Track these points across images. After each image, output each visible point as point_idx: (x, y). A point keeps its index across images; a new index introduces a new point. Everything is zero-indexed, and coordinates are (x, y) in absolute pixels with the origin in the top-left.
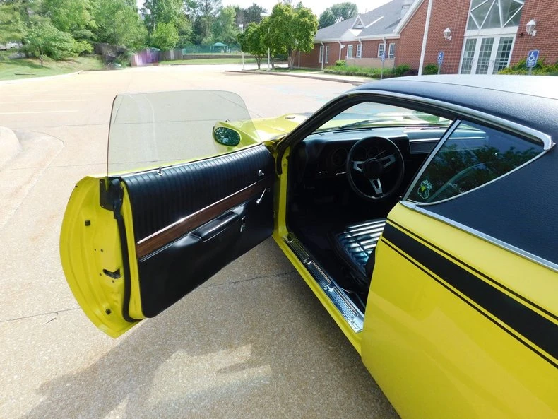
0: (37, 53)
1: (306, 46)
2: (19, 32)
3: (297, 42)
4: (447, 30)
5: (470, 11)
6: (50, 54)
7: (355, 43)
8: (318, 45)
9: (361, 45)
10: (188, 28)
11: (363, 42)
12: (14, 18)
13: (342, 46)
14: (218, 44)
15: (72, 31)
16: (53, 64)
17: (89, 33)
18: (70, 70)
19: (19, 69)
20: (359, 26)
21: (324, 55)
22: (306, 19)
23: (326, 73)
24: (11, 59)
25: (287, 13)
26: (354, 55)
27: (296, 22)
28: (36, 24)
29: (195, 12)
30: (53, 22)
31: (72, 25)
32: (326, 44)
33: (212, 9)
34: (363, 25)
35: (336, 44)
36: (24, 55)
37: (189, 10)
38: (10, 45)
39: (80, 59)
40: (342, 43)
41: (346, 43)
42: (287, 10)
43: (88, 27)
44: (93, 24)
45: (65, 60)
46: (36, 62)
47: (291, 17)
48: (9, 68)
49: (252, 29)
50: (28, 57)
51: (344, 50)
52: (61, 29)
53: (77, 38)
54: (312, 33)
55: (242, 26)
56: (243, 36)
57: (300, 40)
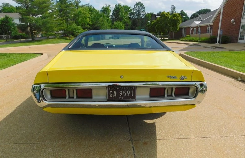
0: (69, 34)
1: (176, 30)
2: (63, 26)
3: (171, 28)
4: (233, 20)
5: (243, 11)
6: (73, 35)
7: (197, 27)
8: (181, 29)
9: (199, 28)
10: (130, 23)
11: (200, 27)
12: (63, 22)
13: (191, 29)
14: (142, 30)
15: (82, 26)
17: (88, 26)
19: (61, 40)
20: (200, 20)
21: (184, 32)
22: (175, 18)
23: (182, 41)
24: (59, 37)
25: (167, 16)
26: (197, 33)
27: (171, 19)
28: (70, 24)
29: (133, 16)
30: (76, 23)
31: (83, 24)
32: (185, 28)
33: (141, 15)
34: (202, 19)
35: (189, 28)
36: (64, 35)
37: (131, 16)
38: (60, 32)
40: (192, 27)
41: (193, 28)
42: (167, 14)
43: (88, 24)
44: (90, 23)
46: (68, 38)
47: (168, 17)
48: (58, 40)
49: (153, 23)
50: (65, 36)
51: (192, 31)
52: (78, 25)
53: (84, 29)
54: (178, 24)
55: (149, 22)
56: (149, 26)
57: (173, 27)
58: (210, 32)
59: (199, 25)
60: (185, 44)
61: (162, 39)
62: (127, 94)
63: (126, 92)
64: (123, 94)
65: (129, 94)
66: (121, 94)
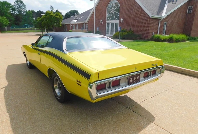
1: (59, 26)
3: (55, 24)
4: (101, 21)
5: (107, 15)
7: (75, 24)
8: (63, 25)
9: (77, 25)
10: (13, 18)
13: (71, 26)
14: (26, 25)
20: (77, 19)
21: (65, 28)
22: (58, 16)
25: (51, 14)
26: (75, 29)
27: (54, 17)
29: (15, 12)
32: (66, 25)
33: (22, 11)
34: (78, 19)
35: (69, 25)
37: (12, 12)
40: (71, 24)
42: (51, 13)
47: (52, 15)
49: (38, 20)
54: (61, 21)
55: (34, 18)
56: (35, 22)
57: (57, 23)
58: (86, 29)
59: (77, 23)
63: (136, 78)
66: (134, 79)
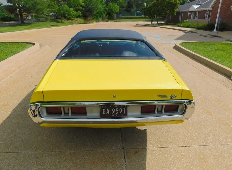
0: (60, 17)
1: (173, 14)
2: (55, 8)
3: (168, 12)
6: (65, 17)
7: (195, 12)
8: (178, 13)
9: (198, 13)
10: (125, 5)
11: (199, 11)
12: (54, 4)
13: (189, 14)
14: (138, 12)
15: (74, 7)
16: (66, 21)
17: (81, 8)
18: (72, 23)
19: (53, 23)
20: (199, 4)
21: (181, 17)
22: (173, 1)
23: (178, 26)
24: (51, 19)
26: (194, 18)
27: (168, 2)
28: (61, 5)
30: (68, 4)
31: (75, 5)
32: (182, 12)
34: (201, 3)
35: (187, 13)
36: (56, 18)
38: (51, 14)
39: (76, 19)
40: (189, 12)
41: (191, 12)
43: (81, 6)
44: (83, 4)
45: (71, 20)
46: (60, 21)
48: (50, 23)
49: (149, 6)
50: (57, 18)
51: (190, 15)
52: (70, 7)
53: (77, 10)
54: (176, 7)
55: (145, 4)
57: (170, 10)
58: (209, 18)
59: (198, 9)
60: (181, 30)
61: (159, 22)
62: (119, 112)
63: (118, 110)
64: (116, 112)
65: (121, 111)
66: (114, 112)
